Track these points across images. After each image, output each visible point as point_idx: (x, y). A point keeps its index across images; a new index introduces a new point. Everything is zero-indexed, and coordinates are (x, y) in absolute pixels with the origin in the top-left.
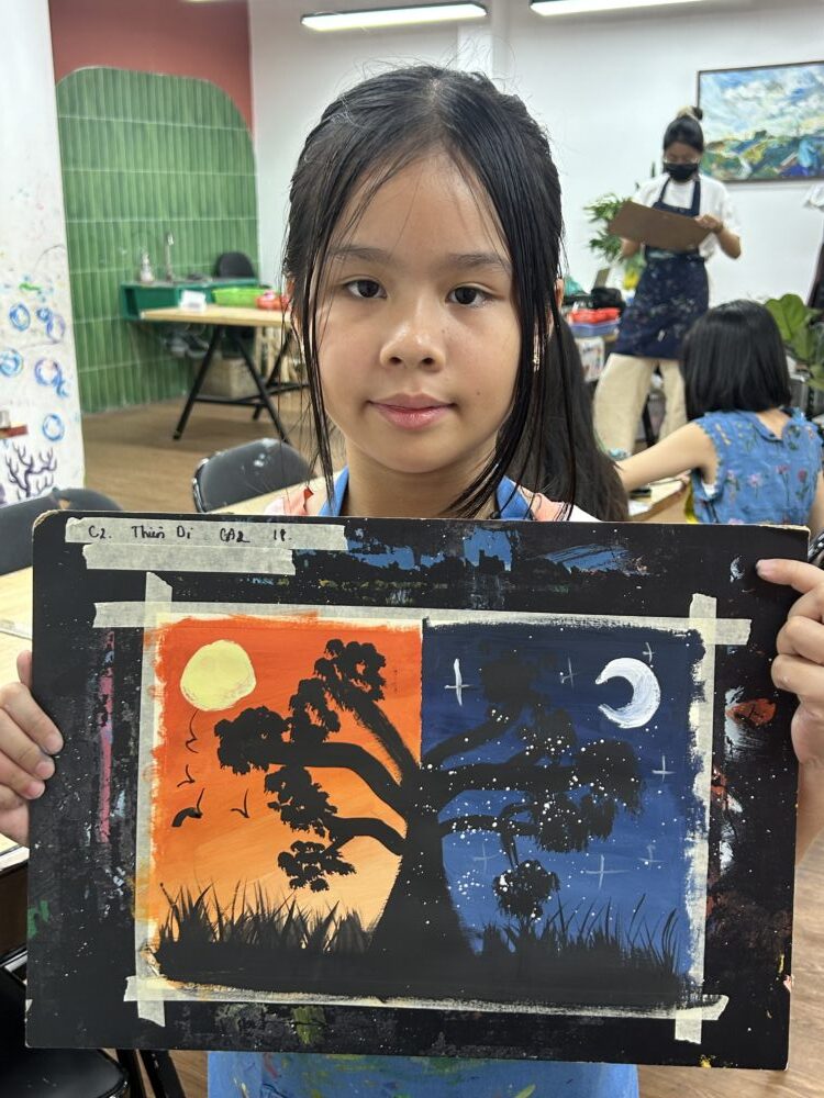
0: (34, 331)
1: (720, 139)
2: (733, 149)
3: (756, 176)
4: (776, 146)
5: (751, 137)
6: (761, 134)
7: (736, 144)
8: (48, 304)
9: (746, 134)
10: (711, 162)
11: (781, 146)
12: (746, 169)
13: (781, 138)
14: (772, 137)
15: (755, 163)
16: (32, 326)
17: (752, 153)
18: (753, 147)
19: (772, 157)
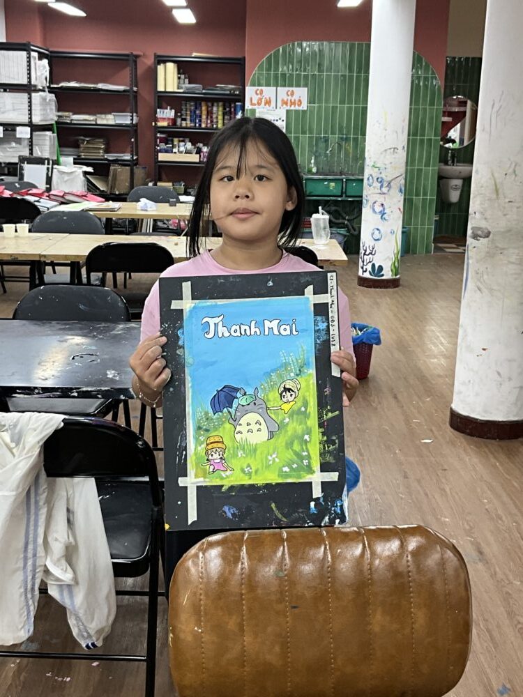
0: (374, 187)
8: (383, 176)
16: (374, 185)
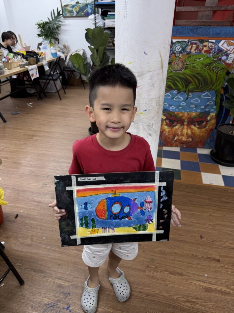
1: (67, 4)
2: (71, 7)
3: (78, 15)
4: (82, 6)
5: (75, 3)
6: (77, 3)
7: (72, 6)
9: (74, 3)
10: (66, 11)
11: (83, 6)
12: (75, 14)
13: (83, 4)
14: (80, 4)
15: (77, 11)
17: (76, 8)
18: (76, 6)
19: (81, 9)
